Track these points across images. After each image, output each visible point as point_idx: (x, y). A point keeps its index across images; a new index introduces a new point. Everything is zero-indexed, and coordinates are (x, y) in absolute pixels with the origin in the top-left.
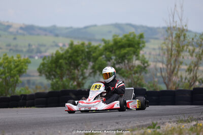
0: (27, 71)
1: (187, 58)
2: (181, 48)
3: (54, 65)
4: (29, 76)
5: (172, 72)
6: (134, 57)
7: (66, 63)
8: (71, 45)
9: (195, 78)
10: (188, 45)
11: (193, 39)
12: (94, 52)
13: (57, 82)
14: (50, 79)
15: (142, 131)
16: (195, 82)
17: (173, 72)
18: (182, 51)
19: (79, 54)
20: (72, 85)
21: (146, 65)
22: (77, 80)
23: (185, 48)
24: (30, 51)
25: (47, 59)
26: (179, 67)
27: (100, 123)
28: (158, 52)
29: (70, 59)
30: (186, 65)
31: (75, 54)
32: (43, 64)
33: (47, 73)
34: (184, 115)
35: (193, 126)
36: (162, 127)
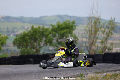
0: (7, 43)
1: (101, 35)
2: (97, 29)
3: (22, 40)
4: (7, 46)
5: (92, 44)
6: (70, 35)
7: (29, 39)
8: (33, 27)
9: (105, 47)
10: (101, 28)
11: (104, 24)
12: (46, 32)
13: (24, 50)
14: (20, 48)
16: (105, 49)
17: (92, 43)
18: (98, 31)
19: (37, 33)
20: (33, 51)
21: (76, 39)
22: (36, 49)
23: (100, 29)
24: (8, 32)
25: (18, 36)
26: (96, 40)
27: (50, 74)
28: (83, 32)
29: (32, 36)
30: (100, 39)
31: (35, 33)
32: (16, 40)
33: (18, 45)
34: (99, 69)
35: (104, 76)
36: (86, 76)
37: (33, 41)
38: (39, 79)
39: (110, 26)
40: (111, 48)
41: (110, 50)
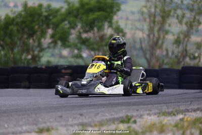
1: (175, 27)
2: (167, 13)
3: (2, 32)
5: (155, 45)
6: (106, 25)
7: (18, 31)
8: (25, 6)
9: (185, 53)
10: (175, 10)
11: (182, 1)
12: (55, 17)
13: (6, 55)
15: (113, 127)
16: (184, 57)
17: (156, 44)
18: (168, 17)
19: (36, 19)
22: (31, 53)
23: (172, 13)
26: (164, 38)
27: (59, 114)
28: (137, 16)
29: (24, 25)
30: (174, 35)
31: (30, 19)
34: (168, 105)
35: (178, 121)
36: (140, 122)
38: (36, 125)
39: (196, 6)
40: (196, 55)
41: (195, 58)
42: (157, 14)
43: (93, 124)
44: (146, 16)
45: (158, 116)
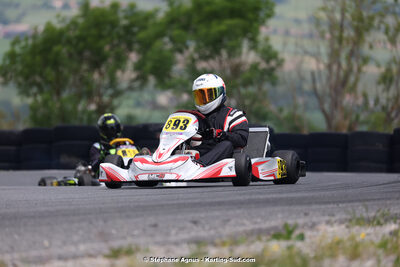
1: (380, 51)
2: (366, 21)
3: (39, 59)
5: (342, 85)
6: (245, 44)
7: (70, 55)
8: (85, 7)
10: (382, 16)
12: (143, 28)
13: (45, 103)
14: (28, 95)
15: (257, 247)
17: (344, 83)
18: (367, 30)
19: (105, 33)
22: (96, 99)
23: (376, 22)
25: (23, 44)
26: (359, 70)
27: (152, 220)
28: (306, 28)
29: (81, 45)
30: (378, 66)
31: (94, 32)
32: (12, 56)
33: (21, 79)
34: (367, 203)
35: (388, 236)
36: (310, 237)
37: (85, 67)
38: (106, 241)
42: (346, 23)
43: (217, 241)
44: (325, 28)
45: (347, 227)
